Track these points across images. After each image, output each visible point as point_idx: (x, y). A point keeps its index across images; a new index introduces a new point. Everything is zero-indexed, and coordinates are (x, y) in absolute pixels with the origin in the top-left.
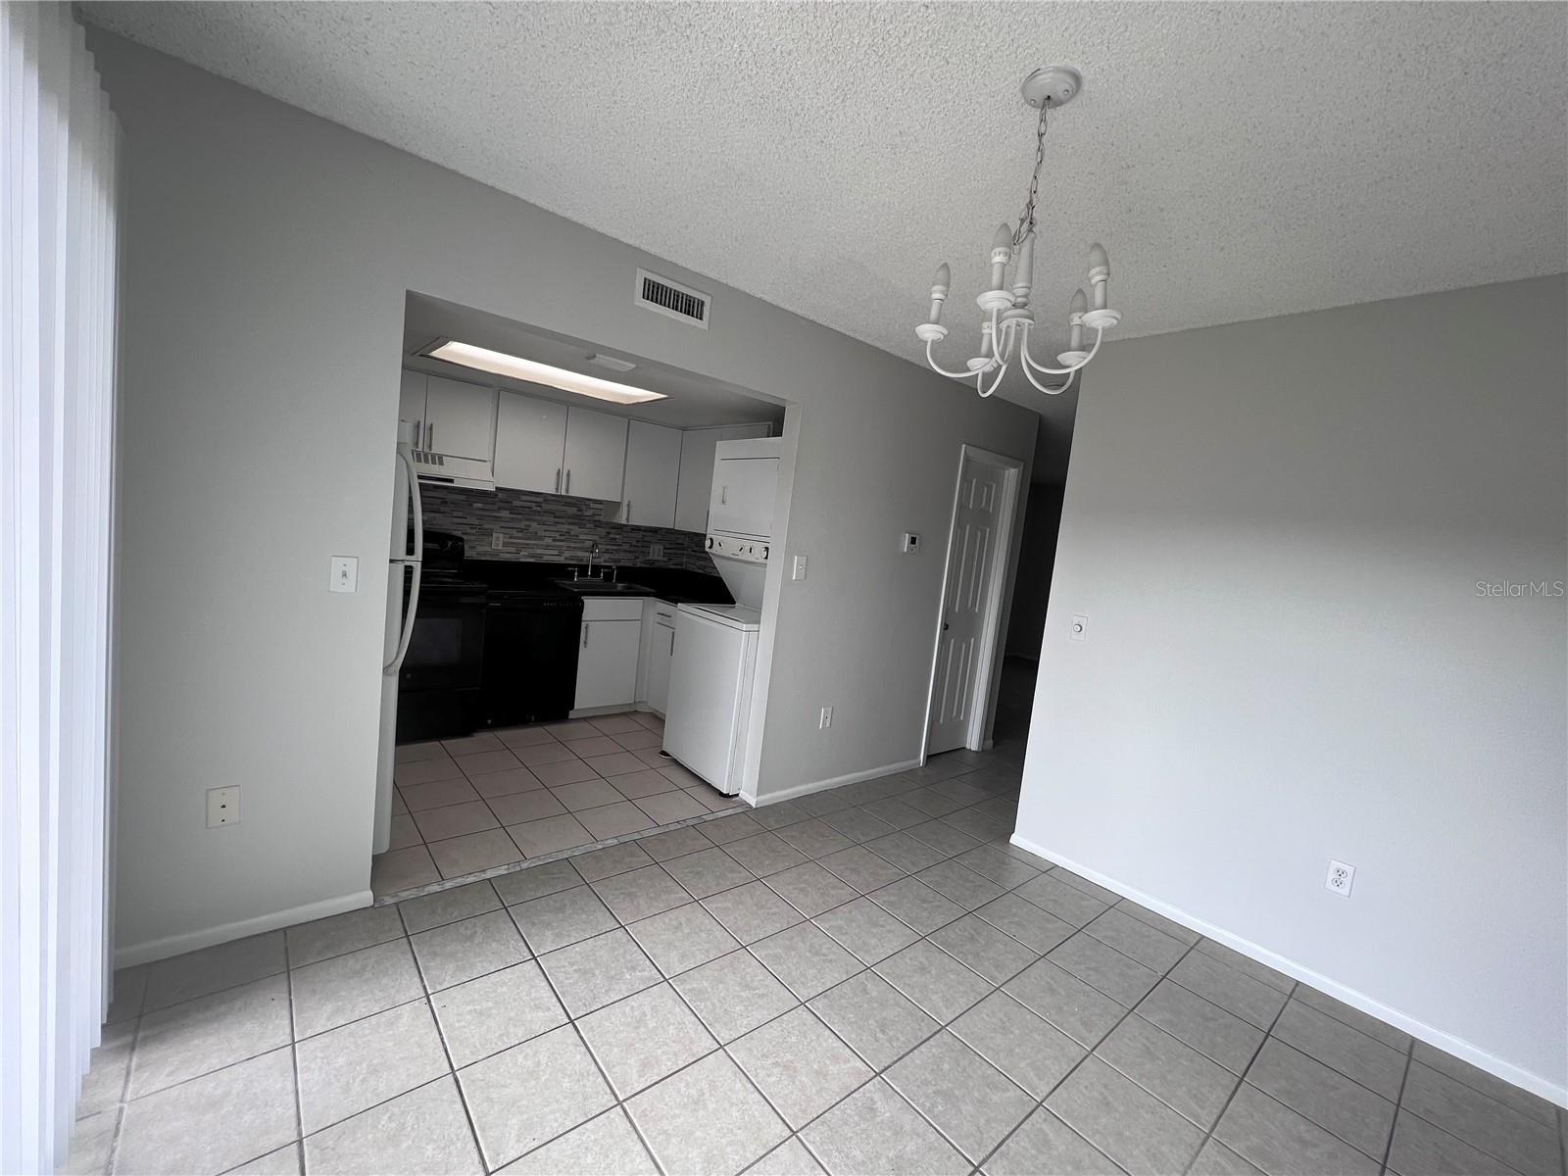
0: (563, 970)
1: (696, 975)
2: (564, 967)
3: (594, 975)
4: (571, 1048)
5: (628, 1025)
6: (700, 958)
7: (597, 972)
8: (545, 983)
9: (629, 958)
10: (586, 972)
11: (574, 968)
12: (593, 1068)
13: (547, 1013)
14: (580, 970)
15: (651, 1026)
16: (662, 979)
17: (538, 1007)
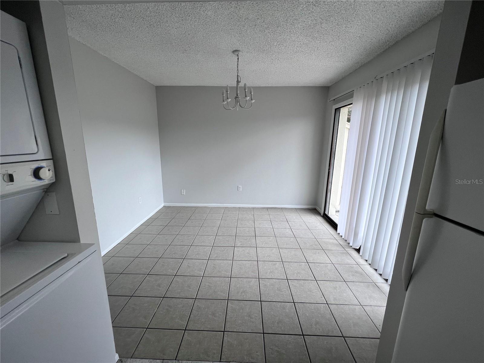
0: (286, 294)
1: (250, 276)
2: (285, 295)
3: (278, 288)
4: (289, 274)
5: (274, 273)
6: (245, 280)
7: (276, 289)
8: (292, 292)
9: (265, 289)
10: (279, 290)
11: (282, 293)
12: (285, 269)
13: (293, 284)
14: (281, 292)
15: (269, 270)
16: (260, 279)
17: (295, 286)
